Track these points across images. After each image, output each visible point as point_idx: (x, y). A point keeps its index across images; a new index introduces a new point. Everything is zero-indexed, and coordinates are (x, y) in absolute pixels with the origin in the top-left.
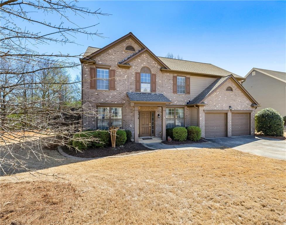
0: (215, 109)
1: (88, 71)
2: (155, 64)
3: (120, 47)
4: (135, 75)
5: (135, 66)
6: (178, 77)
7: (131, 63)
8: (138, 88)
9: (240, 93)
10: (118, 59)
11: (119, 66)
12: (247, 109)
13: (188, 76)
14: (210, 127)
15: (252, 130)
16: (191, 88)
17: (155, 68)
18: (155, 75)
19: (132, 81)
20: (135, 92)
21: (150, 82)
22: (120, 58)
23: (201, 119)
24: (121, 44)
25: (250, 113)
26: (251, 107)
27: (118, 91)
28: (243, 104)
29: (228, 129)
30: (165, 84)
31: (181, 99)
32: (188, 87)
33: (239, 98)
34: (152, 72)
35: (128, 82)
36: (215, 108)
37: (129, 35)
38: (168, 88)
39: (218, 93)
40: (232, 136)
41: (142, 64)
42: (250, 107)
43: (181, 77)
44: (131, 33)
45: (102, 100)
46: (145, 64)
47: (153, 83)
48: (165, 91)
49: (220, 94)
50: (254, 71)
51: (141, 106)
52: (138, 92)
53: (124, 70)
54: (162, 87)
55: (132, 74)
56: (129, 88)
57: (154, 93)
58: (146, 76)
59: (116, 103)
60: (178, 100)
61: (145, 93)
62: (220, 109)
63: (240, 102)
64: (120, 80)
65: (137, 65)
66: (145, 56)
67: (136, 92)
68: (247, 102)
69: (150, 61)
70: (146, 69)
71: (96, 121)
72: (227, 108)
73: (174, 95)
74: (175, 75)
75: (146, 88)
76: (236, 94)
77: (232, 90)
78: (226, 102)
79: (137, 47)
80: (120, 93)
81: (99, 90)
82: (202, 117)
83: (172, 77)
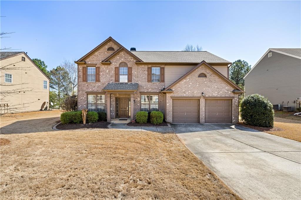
0: (184, 96)
1: (81, 69)
2: (132, 59)
3: (104, 49)
4: (114, 70)
5: (115, 62)
6: (152, 68)
7: (112, 60)
8: (117, 79)
9: (217, 79)
10: (102, 58)
11: (103, 64)
12: (226, 95)
13: (163, 66)
14: (180, 112)
15: (233, 118)
16: (165, 77)
17: (131, 62)
18: (131, 68)
19: (112, 74)
20: (114, 83)
21: (127, 74)
22: (103, 58)
23: (167, 105)
24: (104, 47)
25: (232, 100)
26: (233, 93)
27: (102, 83)
28: (221, 91)
29: (201, 115)
30: (140, 75)
31: (155, 87)
32: (162, 76)
33: (215, 84)
34: (129, 66)
35: (109, 75)
36: (184, 94)
37: (109, 39)
38: (143, 78)
39: (188, 80)
40: (205, 123)
41: (120, 60)
42: (231, 93)
43: (156, 68)
44: (110, 37)
45: (91, 90)
46: (123, 60)
47: (130, 75)
48: (140, 80)
49: (190, 81)
50: (270, 52)
51: (119, 94)
52: (117, 83)
53: (106, 66)
54: (138, 77)
55: (112, 69)
56: (109, 80)
57: (130, 83)
58: (124, 70)
59: (100, 91)
60: (152, 88)
61: (122, 83)
62: (190, 95)
63: (217, 88)
64: (103, 74)
65: (117, 61)
66: (122, 53)
67: (116, 83)
68: (227, 88)
69: (127, 57)
70: (123, 64)
71: (86, 105)
72: (200, 95)
73: (149, 84)
74: (150, 66)
75: (124, 79)
76: (211, 80)
77: (206, 76)
78: (198, 89)
79: (116, 48)
80: (103, 84)
81: (88, 83)
82: (169, 104)
83: (147, 68)
